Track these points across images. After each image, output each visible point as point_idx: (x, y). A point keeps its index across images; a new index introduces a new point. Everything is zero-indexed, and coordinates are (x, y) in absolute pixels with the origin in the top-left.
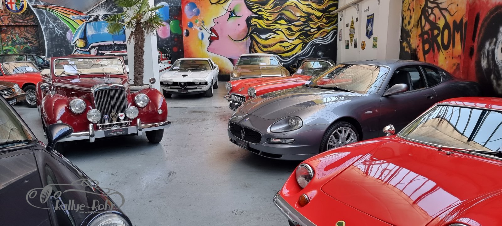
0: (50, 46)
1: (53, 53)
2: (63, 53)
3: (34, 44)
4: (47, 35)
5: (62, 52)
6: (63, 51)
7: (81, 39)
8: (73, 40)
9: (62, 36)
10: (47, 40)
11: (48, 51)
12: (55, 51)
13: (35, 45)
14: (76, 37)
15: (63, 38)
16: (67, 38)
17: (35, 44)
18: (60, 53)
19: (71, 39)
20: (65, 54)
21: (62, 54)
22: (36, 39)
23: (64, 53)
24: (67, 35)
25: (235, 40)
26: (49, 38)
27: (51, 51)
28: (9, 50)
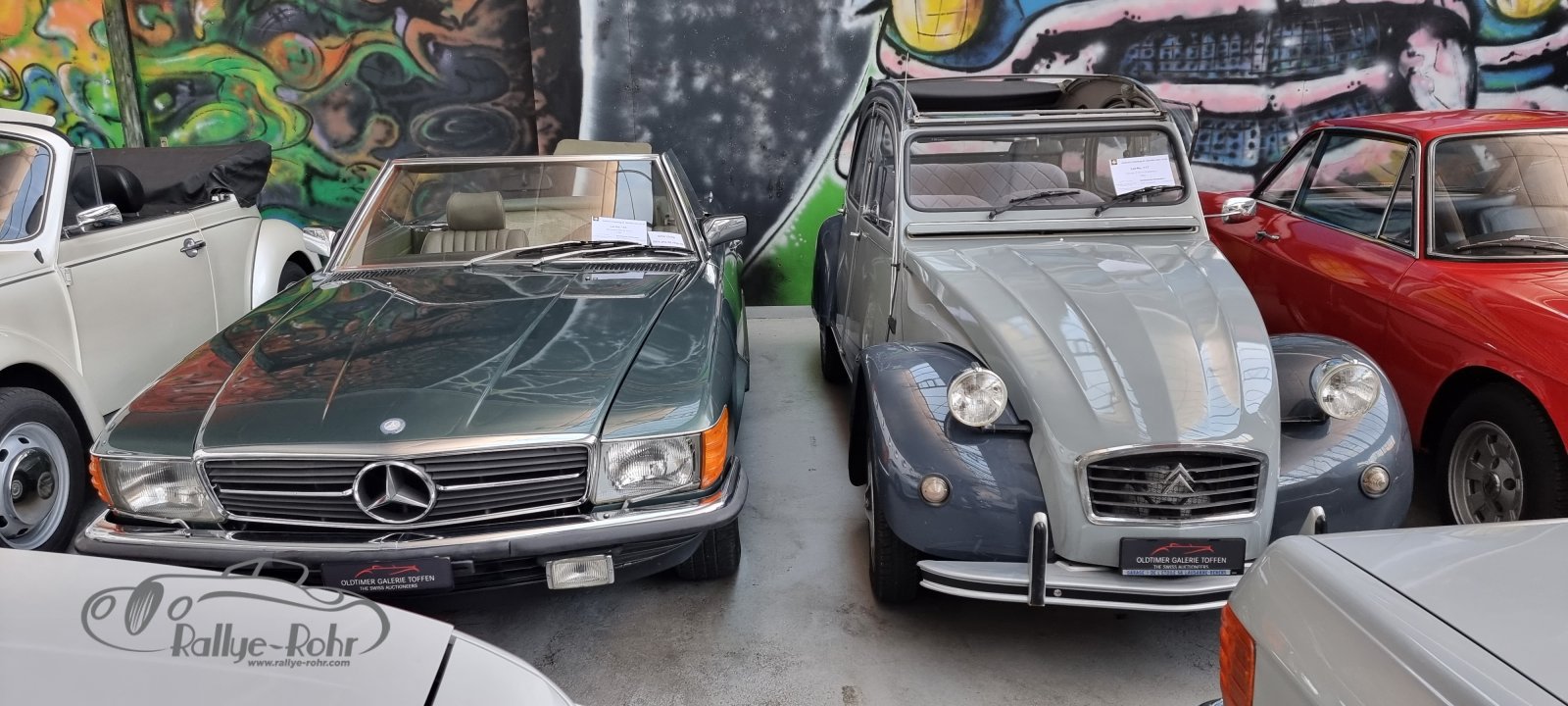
1: (653, 111)
2: (748, 114)
5: (745, 101)
6: (756, 96)
11: (611, 93)
12: (673, 96)
18: (717, 118)
20: (774, 119)
21: (739, 119)
23: (760, 118)
27: (637, 90)
28: (202, 89)
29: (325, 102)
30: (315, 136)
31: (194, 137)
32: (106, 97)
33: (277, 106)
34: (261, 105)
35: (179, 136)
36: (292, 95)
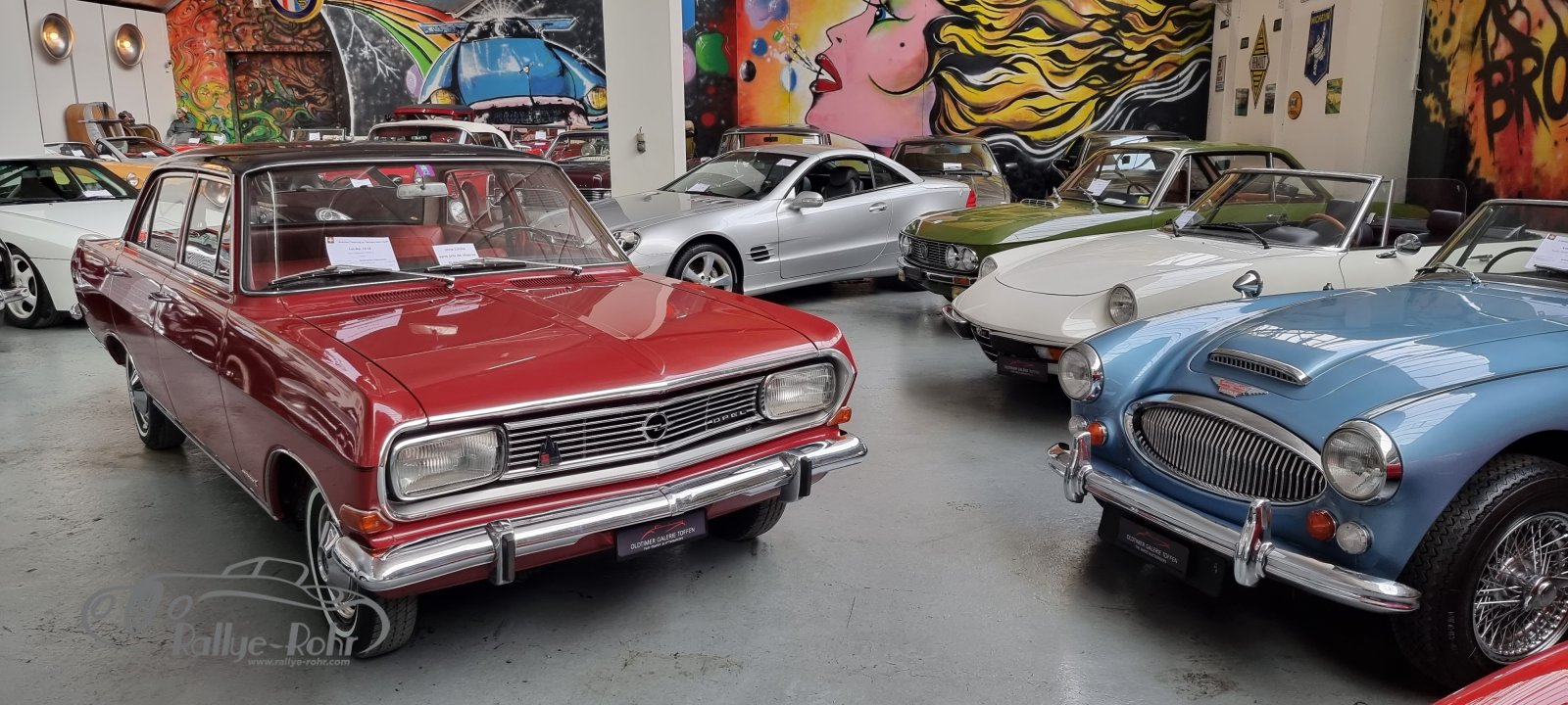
0: (363, 111)
3: (321, 105)
4: (355, 80)
7: (445, 89)
8: (423, 93)
9: (395, 81)
10: (355, 93)
11: (358, 124)
13: (324, 107)
14: (431, 83)
16: (406, 88)
17: (324, 104)
19: (417, 89)
22: (325, 90)
24: (407, 80)
25: (889, 90)
26: (360, 89)
27: (365, 123)
28: (255, 122)
29: (286, 126)
30: (284, 135)
31: (253, 135)
32: (230, 124)
33: (274, 127)
34: (270, 126)
35: (249, 134)
36: (278, 124)
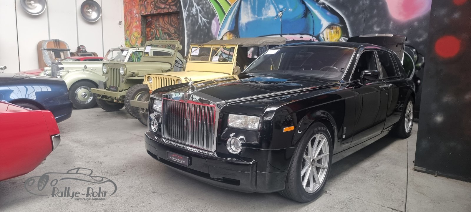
4: (188, 27)
7: (231, 31)
8: (219, 35)
9: (206, 27)
10: (188, 36)
14: (224, 28)
15: (206, 31)
16: (211, 32)
19: (217, 32)
24: (212, 27)
26: (190, 33)
